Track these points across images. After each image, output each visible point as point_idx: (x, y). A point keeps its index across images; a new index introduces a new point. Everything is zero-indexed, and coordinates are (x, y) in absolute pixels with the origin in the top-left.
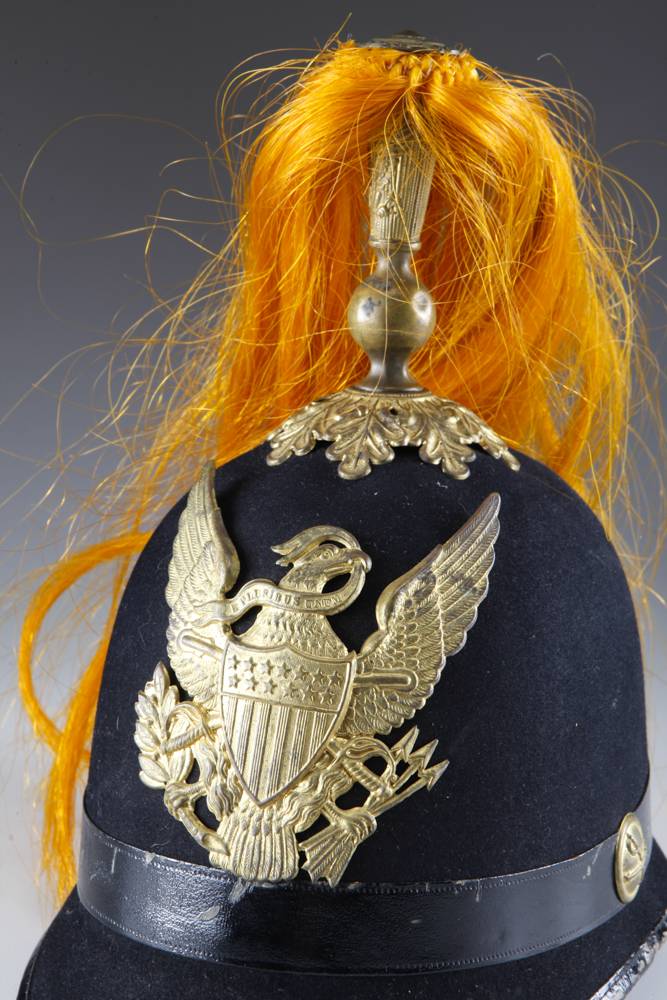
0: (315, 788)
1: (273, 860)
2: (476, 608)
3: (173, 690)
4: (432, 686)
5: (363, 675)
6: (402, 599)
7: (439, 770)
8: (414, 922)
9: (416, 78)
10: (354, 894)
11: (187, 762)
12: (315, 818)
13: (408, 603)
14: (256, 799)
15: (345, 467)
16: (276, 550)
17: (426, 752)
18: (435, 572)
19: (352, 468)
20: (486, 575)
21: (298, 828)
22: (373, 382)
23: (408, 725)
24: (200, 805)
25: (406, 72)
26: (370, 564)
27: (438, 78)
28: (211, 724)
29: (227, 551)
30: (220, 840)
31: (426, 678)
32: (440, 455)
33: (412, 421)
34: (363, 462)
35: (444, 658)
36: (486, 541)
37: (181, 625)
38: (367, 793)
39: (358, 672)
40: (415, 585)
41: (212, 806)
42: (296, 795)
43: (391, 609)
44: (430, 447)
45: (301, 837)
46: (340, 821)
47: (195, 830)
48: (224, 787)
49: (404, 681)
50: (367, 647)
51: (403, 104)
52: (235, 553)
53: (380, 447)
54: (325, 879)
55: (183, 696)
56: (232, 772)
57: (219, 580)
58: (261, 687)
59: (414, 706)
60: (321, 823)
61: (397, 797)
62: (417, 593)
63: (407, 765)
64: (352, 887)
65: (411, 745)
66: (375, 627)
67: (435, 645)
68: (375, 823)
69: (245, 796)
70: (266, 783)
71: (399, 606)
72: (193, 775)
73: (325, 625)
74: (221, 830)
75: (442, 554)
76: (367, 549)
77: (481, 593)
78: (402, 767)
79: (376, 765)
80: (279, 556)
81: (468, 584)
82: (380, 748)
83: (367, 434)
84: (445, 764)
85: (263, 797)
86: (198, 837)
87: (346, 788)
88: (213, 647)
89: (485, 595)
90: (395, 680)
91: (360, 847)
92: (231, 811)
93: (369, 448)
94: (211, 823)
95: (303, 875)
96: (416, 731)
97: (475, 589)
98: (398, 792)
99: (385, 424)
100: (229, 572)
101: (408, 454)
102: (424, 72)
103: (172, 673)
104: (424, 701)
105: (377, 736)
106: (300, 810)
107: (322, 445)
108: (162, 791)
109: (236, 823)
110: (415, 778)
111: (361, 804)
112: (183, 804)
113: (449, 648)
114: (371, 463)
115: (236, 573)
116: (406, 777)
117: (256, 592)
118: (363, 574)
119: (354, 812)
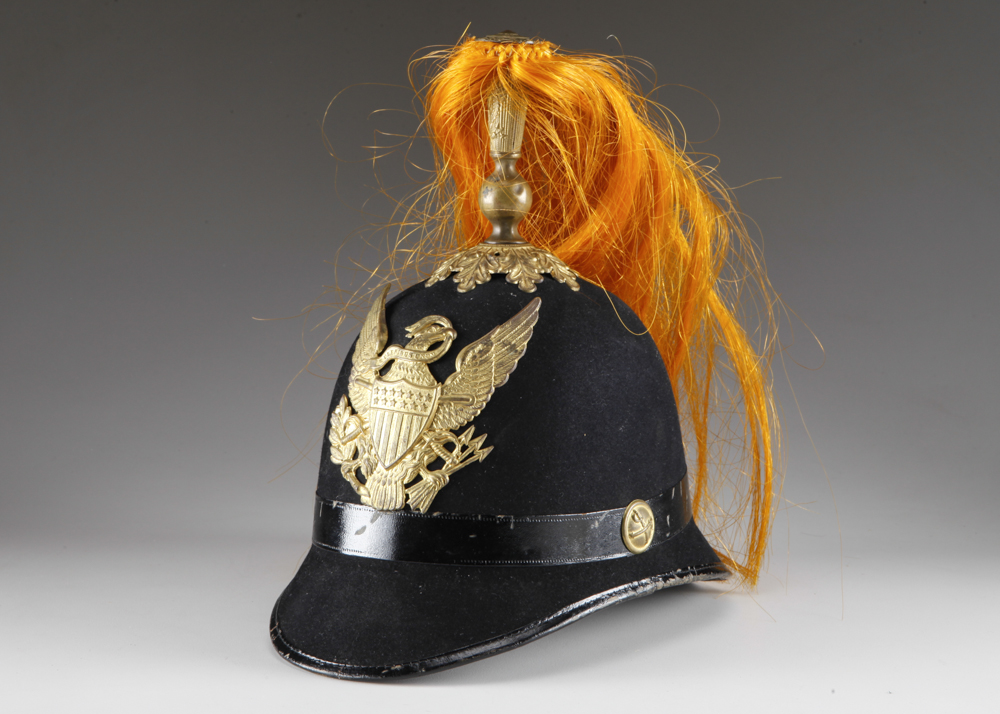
0: (415, 458)
1: (392, 499)
2: (516, 361)
3: (349, 409)
4: (485, 404)
5: (444, 396)
6: (470, 355)
7: (487, 451)
8: (472, 536)
9: (501, 59)
10: (436, 518)
11: (353, 448)
12: (415, 476)
13: (474, 357)
14: (384, 465)
15: (461, 285)
16: (407, 329)
17: (480, 441)
18: (493, 341)
19: (464, 285)
20: (526, 343)
21: (405, 482)
22: (494, 238)
23: (469, 424)
24: (358, 471)
25: (496, 55)
26: (456, 335)
27: (516, 57)
28: (364, 426)
29: (382, 331)
30: (366, 489)
31: (482, 398)
32: (520, 279)
33: (507, 259)
34: (471, 283)
35: (493, 388)
36: (528, 324)
37: (356, 374)
38: (444, 462)
39: (442, 394)
40: (480, 347)
41: (363, 471)
42: (404, 462)
43: (463, 360)
44: (513, 274)
45: (407, 486)
46: (428, 477)
47: (354, 483)
48: (368, 459)
49: (468, 400)
50: (448, 381)
51: (494, 73)
52: (386, 332)
53: (483, 275)
54: (418, 509)
55: (353, 412)
56: (373, 452)
57: (376, 347)
58: (398, 405)
59: (474, 414)
60: (418, 478)
61: (461, 465)
62: (480, 352)
63: (467, 447)
64: (435, 514)
65: (470, 436)
66: (455, 370)
67: (489, 380)
68: (448, 478)
69: (379, 465)
70: (389, 456)
71: (468, 358)
72: (356, 455)
73: (426, 369)
74: (368, 485)
75: (498, 330)
76: (455, 327)
77: (520, 353)
78: (464, 448)
79: (449, 447)
80: (408, 332)
81: (513, 348)
82: (451, 438)
83: (478, 267)
84: (491, 448)
85: (387, 464)
86: (355, 488)
87: (432, 459)
88: (368, 384)
89: (523, 355)
90: (462, 399)
91: (440, 492)
92: (372, 473)
93: (477, 275)
94: (362, 480)
95: (407, 508)
96: (472, 429)
97: (516, 351)
98: (461, 462)
99: (489, 262)
100: (381, 342)
101: (499, 277)
102: (508, 54)
103: (349, 399)
104: (479, 412)
105: (451, 431)
106: (407, 470)
107: (454, 274)
108: (340, 466)
109: (374, 480)
110: (472, 455)
111: (441, 468)
112: (350, 471)
113: (497, 382)
114: (476, 284)
115: (385, 342)
116: (466, 453)
117: (393, 351)
118: (451, 341)
119: (437, 472)
